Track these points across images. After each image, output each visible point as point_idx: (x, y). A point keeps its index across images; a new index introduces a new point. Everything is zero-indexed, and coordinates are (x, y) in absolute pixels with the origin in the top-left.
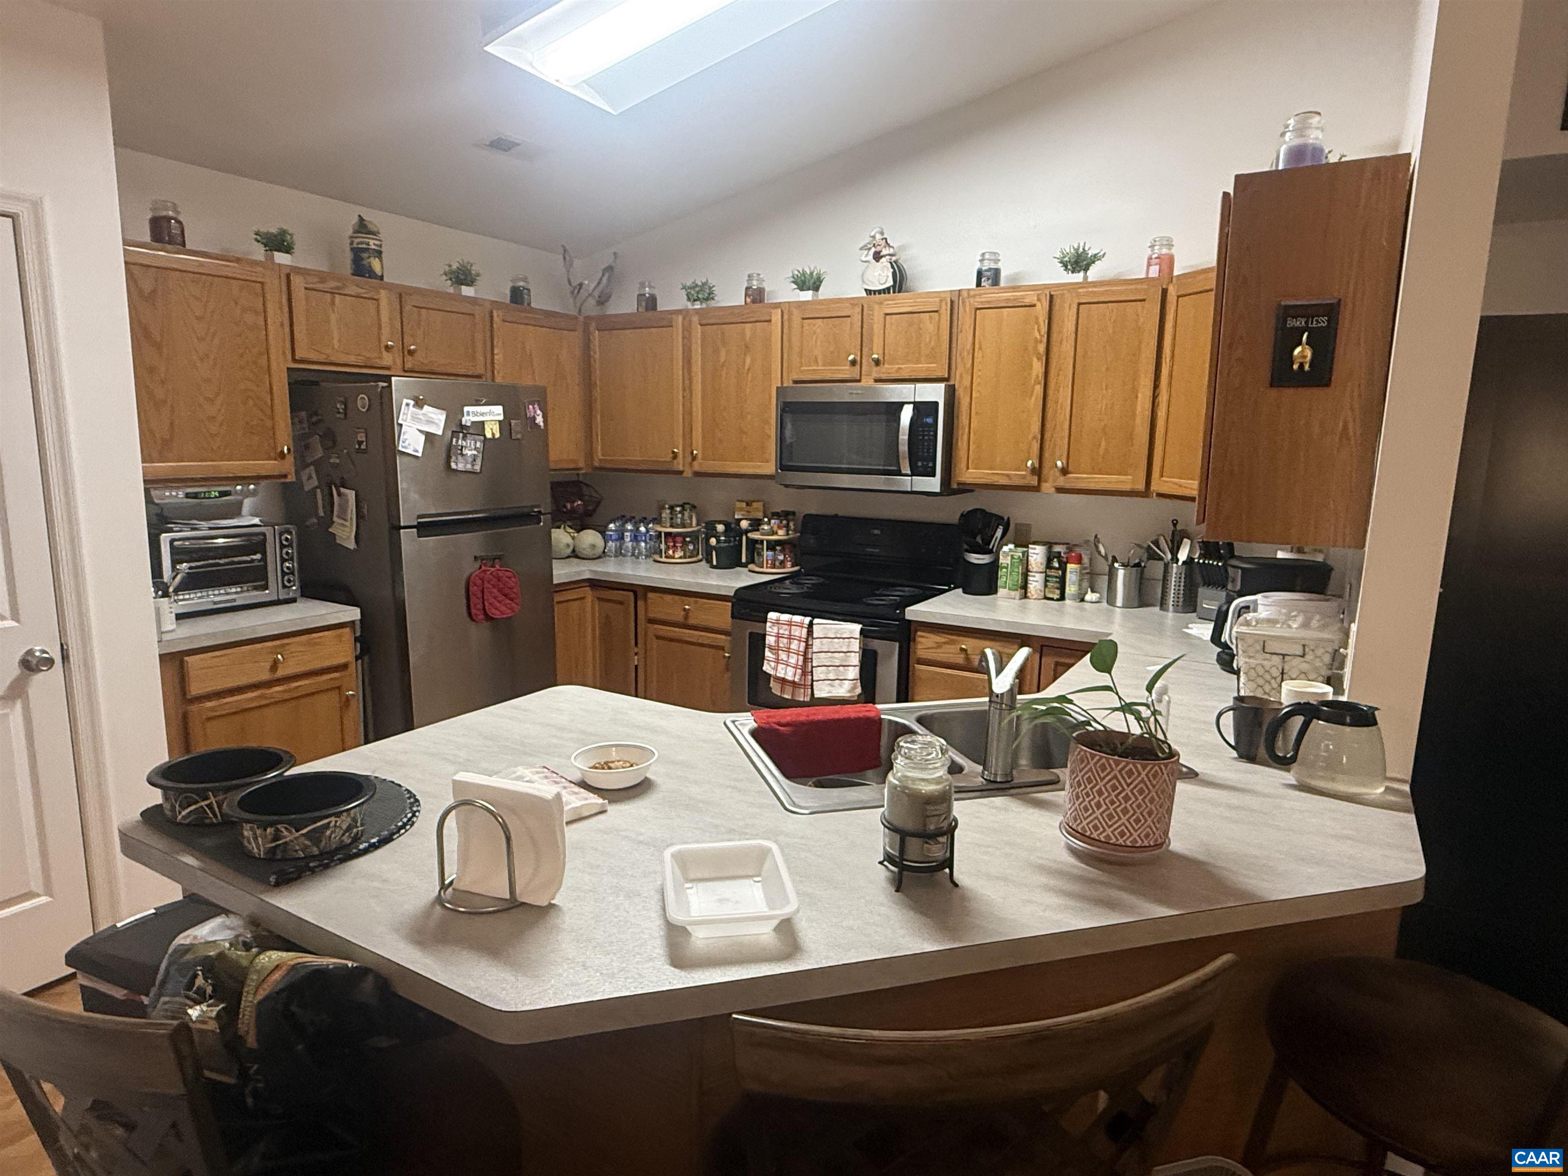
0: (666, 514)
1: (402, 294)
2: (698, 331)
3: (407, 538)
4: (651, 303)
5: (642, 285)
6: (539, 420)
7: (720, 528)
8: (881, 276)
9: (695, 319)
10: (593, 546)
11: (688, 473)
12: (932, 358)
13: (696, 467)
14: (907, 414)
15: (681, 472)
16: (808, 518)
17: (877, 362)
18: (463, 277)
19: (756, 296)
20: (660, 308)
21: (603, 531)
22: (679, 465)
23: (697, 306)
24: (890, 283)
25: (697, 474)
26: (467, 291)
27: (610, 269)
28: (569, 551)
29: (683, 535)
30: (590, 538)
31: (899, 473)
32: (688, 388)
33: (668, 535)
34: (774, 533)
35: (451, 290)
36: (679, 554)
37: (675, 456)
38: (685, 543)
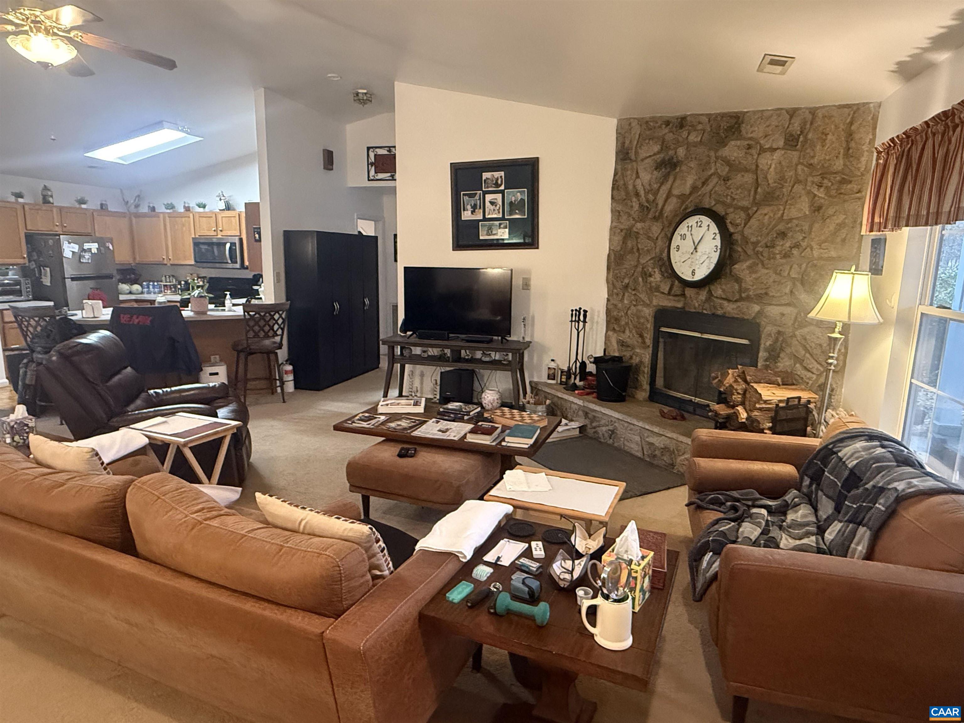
0: (164, 278)
1: (61, 209)
2: (168, 220)
3: (68, 281)
4: (153, 209)
5: (149, 203)
6: (111, 247)
7: (183, 283)
8: (222, 206)
9: (167, 215)
10: (137, 290)
11: (169, 265)
12: (235, 230)
13: (171, 262)
14: (228, 246)
15: (166, 264)
16: (211, 278)
17: (221, 231)
18: (82, 201)
19: (187, 209)
20: (156, 211)
21: (141, 285)
22: (165, 262)
23: (168, 211)
24: (224, 207)
25: (172, 265)
26: (84, 206)
27: (139, 196)
28: (128, 292)
29: (170, 286)
30: (136, 287)
31: (227, 263)
32: (166, 237)
33: (165, 286)
34: (199, 283)
35: (78, 206)
36: (169, 291)
37: (164, 259)
38: (171, 288)
